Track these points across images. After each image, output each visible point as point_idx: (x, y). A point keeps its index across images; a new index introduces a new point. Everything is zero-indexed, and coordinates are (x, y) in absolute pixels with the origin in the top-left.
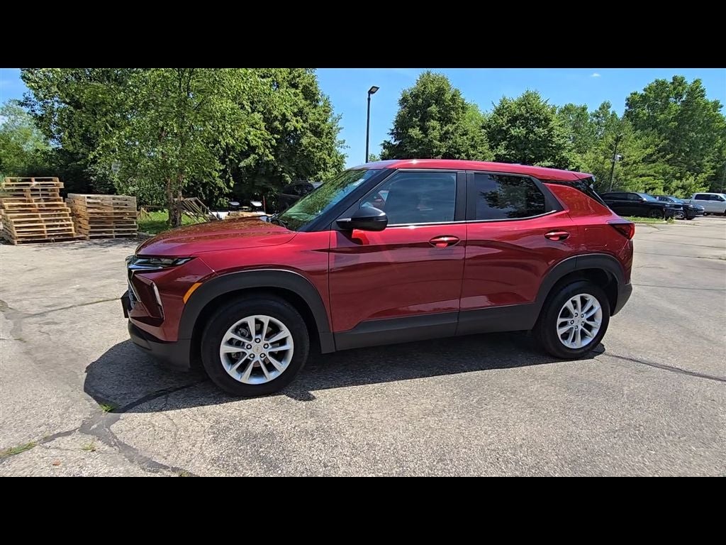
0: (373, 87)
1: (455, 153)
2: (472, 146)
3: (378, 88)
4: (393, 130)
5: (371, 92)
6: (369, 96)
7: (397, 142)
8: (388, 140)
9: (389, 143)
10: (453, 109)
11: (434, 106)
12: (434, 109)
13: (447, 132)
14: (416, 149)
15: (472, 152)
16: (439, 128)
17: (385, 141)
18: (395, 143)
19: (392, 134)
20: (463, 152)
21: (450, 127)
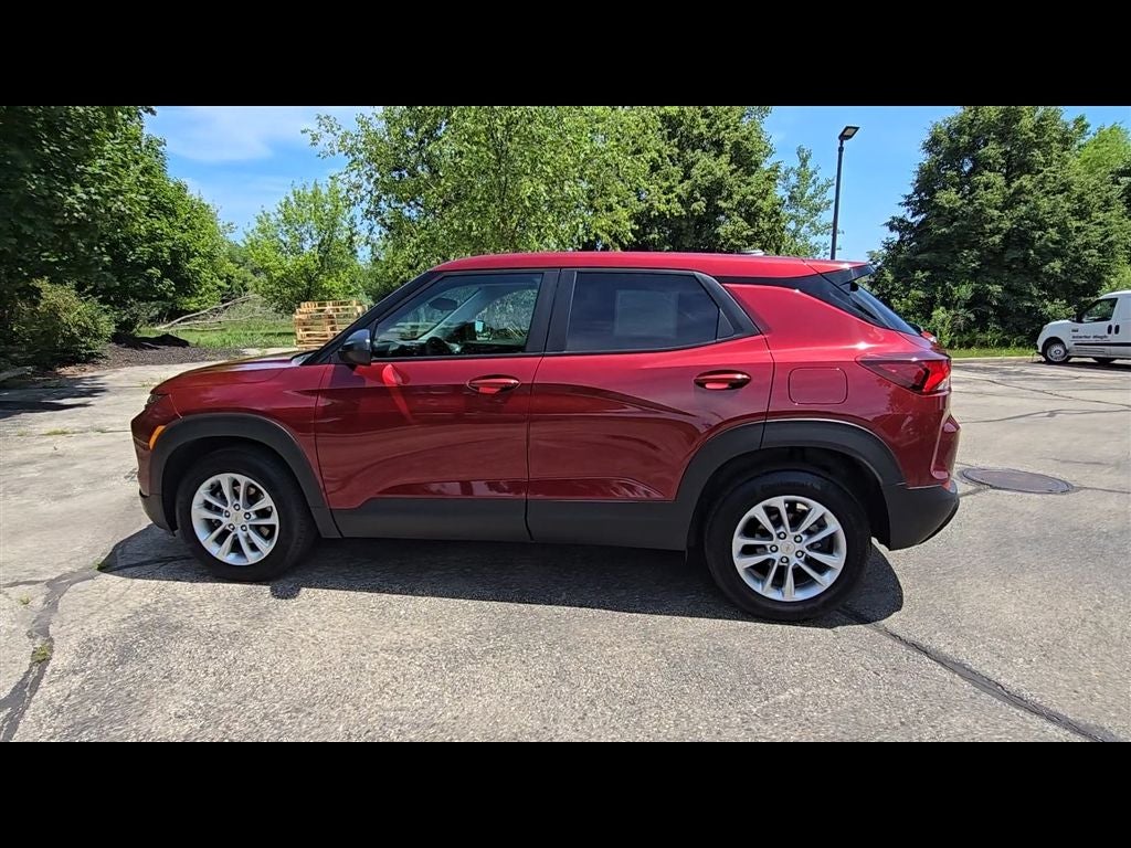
0: (847, 128)
1: (1034, 228)
2: (1074, 213)
3: (857, 129)
4: (909, 197)
5: (843, 137)
6: (842, 143)
7: (919, 218)
8: (900, 215)
9: (902, 221)
10: (1038, 146)
11: (992, 145)
12: (991, 150)
13: (1020, 190)
14: (947, 227)
15: (1075, 224)
16: (1003, 183)
17: (894, 218)
18: (913, 220)
19: (907, 204)
20: (1052, 226)
21: (1026, 181)
